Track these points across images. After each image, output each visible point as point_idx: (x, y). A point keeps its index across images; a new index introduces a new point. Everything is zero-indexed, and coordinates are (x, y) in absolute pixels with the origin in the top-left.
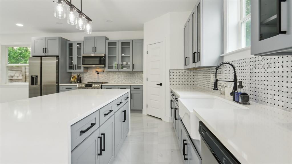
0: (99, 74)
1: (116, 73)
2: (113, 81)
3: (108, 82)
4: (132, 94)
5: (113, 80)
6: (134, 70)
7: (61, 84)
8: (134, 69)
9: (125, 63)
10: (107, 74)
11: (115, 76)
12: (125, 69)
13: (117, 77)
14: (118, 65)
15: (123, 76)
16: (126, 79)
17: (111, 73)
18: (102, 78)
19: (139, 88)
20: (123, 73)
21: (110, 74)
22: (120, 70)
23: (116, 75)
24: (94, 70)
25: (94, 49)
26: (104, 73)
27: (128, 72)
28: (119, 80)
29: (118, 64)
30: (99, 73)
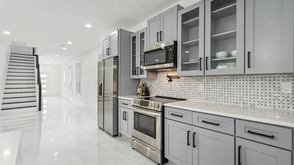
0: (172, 82)
1: (203, 80)
2: (197, 98)
3: (187, 97)
4: (240, 147)
5: (197, 95)
6: (248, 71)
7: (120, 96)
8: (249, 67)
9: (221, 55)
10: (185, 82)
11: (201, 87)
12: (221, 69)
13: (206, 89)
14: (202, 61)
15: (219, 85)
16: (226, 95)
17: (193, 80)
18: (177, 90)
19: (272, 137)
20: (218, 80)
21: (191, 82)
22: (207, 73)
23: (203, 84)
24: (165, 75)
25: (160, 36)
26: (180, 80)
27: (232, 76)
28: (208, 96)
29: (203, 57)
30: (172, 79)
